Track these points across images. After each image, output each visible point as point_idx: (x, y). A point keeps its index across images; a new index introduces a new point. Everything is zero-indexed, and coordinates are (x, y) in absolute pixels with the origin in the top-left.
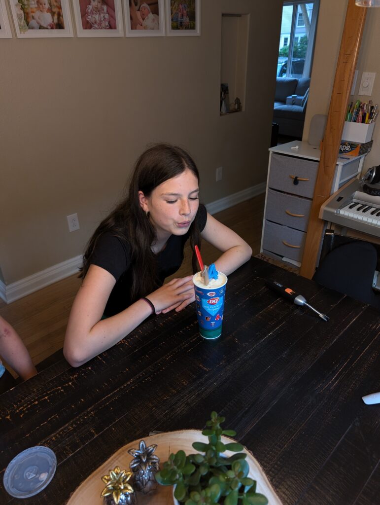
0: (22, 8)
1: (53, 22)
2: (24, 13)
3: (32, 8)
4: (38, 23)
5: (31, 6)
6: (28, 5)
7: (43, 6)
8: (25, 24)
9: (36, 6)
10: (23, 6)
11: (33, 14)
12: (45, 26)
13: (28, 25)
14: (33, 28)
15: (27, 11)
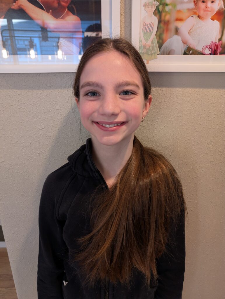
0: (158, 12)
1: (220, 40)
2: (160, 22)
3: (179, 11)
4: (184, 43)
5: (179, 7)
6: (174, 5)
7: (206, 7)
8: (156, 44)
9: (192, 5)
10: (161, 8)
11: (179, 24)
12: (199, 48)
13: (160, 47)
14: (169, 53)
15: (167, 17)
